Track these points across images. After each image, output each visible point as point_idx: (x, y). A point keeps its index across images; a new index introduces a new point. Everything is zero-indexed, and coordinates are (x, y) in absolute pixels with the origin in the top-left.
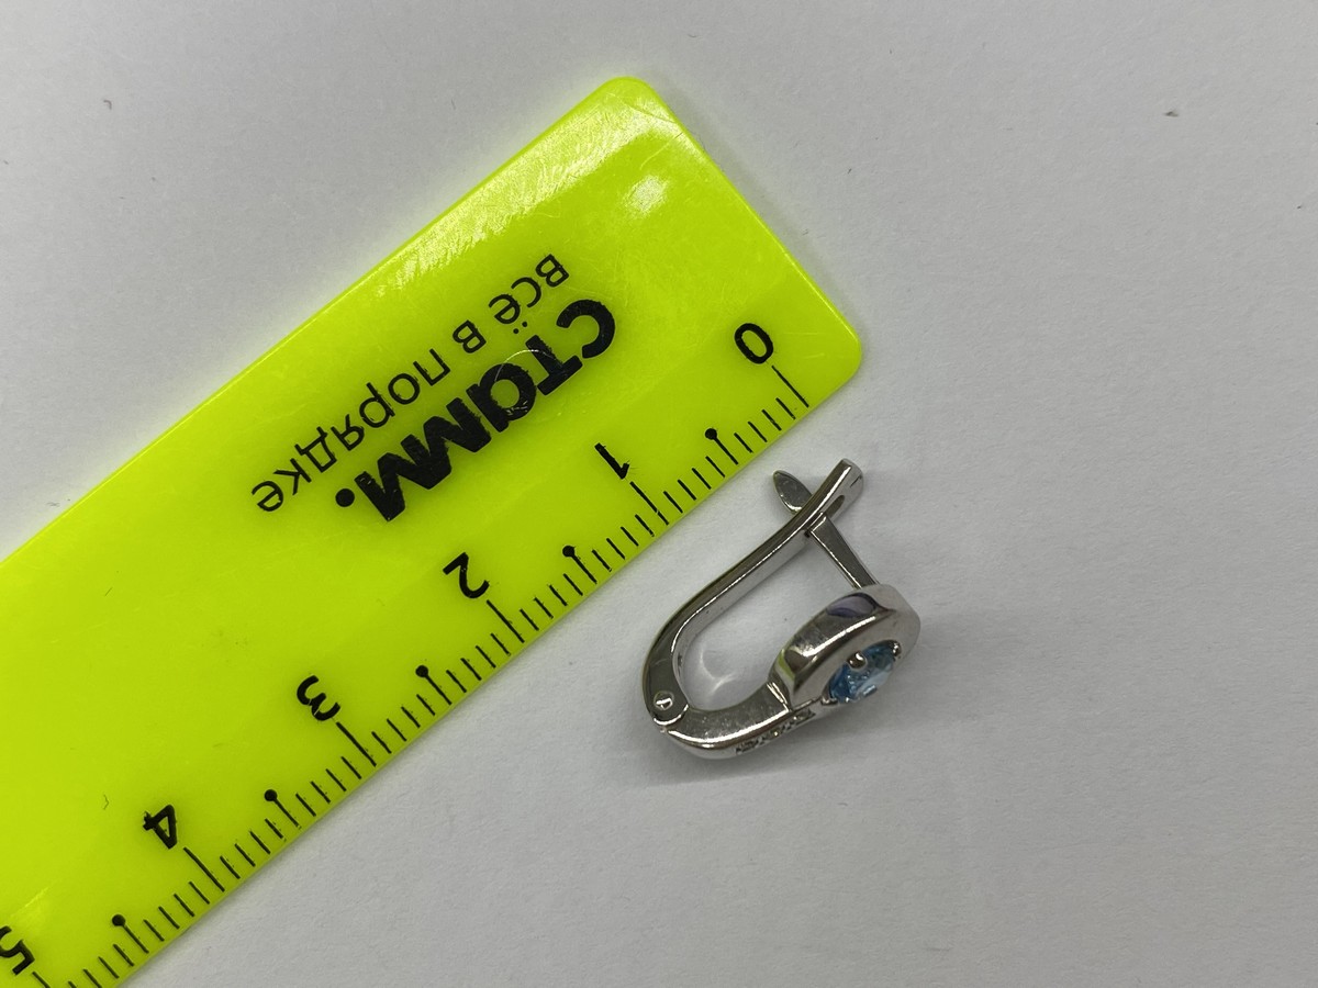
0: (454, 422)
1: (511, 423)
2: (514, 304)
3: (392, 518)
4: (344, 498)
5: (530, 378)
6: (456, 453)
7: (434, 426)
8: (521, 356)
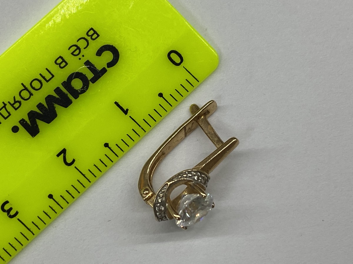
0: (57, 97)
1: (80, 95)
2: (78, 48)
3: (34, 136)
4: (15, 129)
5: (86, 77)
6: (58, 108)
7: (49, 99)
8: (83, 69)
